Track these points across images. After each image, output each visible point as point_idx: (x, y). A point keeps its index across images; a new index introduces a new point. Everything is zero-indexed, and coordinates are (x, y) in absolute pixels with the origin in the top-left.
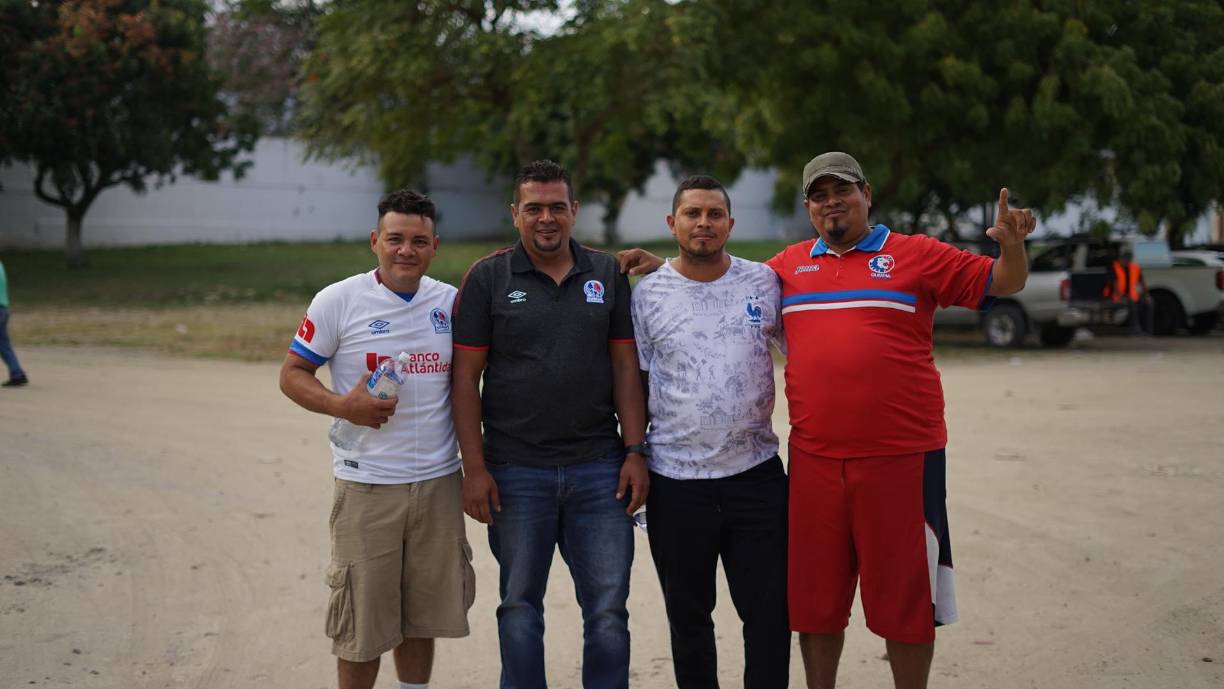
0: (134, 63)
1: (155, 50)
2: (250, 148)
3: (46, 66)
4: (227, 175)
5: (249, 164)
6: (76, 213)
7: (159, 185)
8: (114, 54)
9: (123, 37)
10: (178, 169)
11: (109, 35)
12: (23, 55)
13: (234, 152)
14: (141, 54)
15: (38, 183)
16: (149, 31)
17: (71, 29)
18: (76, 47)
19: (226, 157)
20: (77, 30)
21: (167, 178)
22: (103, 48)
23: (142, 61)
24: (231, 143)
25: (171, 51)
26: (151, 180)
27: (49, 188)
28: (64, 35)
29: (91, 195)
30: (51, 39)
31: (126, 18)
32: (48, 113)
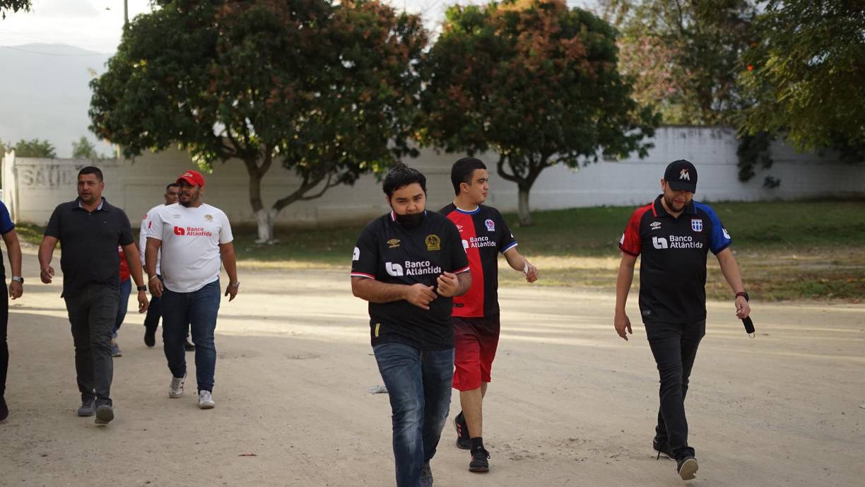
0: (572, 73)
1: (586, 63)
2: (651, 135)
3: (511, 80)
4: (634, 155)
5: (650, 146)
6: (525, 186)
7: (585, 164)
8: (558, 68)
9: (563, 55)
10: (600, 151)
11: (556, 54)
12: (495, 72)
13: (640, 137)
14: (577, 67)
15: (500, 164)
16: (582, 49)
17: (527, 52)
18: (532, 65)
19: (632, 141)
20: (532, 52)
21: (591, 158)
22: (551, 63)
23: (577, 72)
24: (637, 131)
25: (597, 63)
26: (581, 159)
27: (507, 169)
28: (521, 57)
29: (535, 172)
30: (513, 60)
31: (565, 41)
32: (513, 113)
